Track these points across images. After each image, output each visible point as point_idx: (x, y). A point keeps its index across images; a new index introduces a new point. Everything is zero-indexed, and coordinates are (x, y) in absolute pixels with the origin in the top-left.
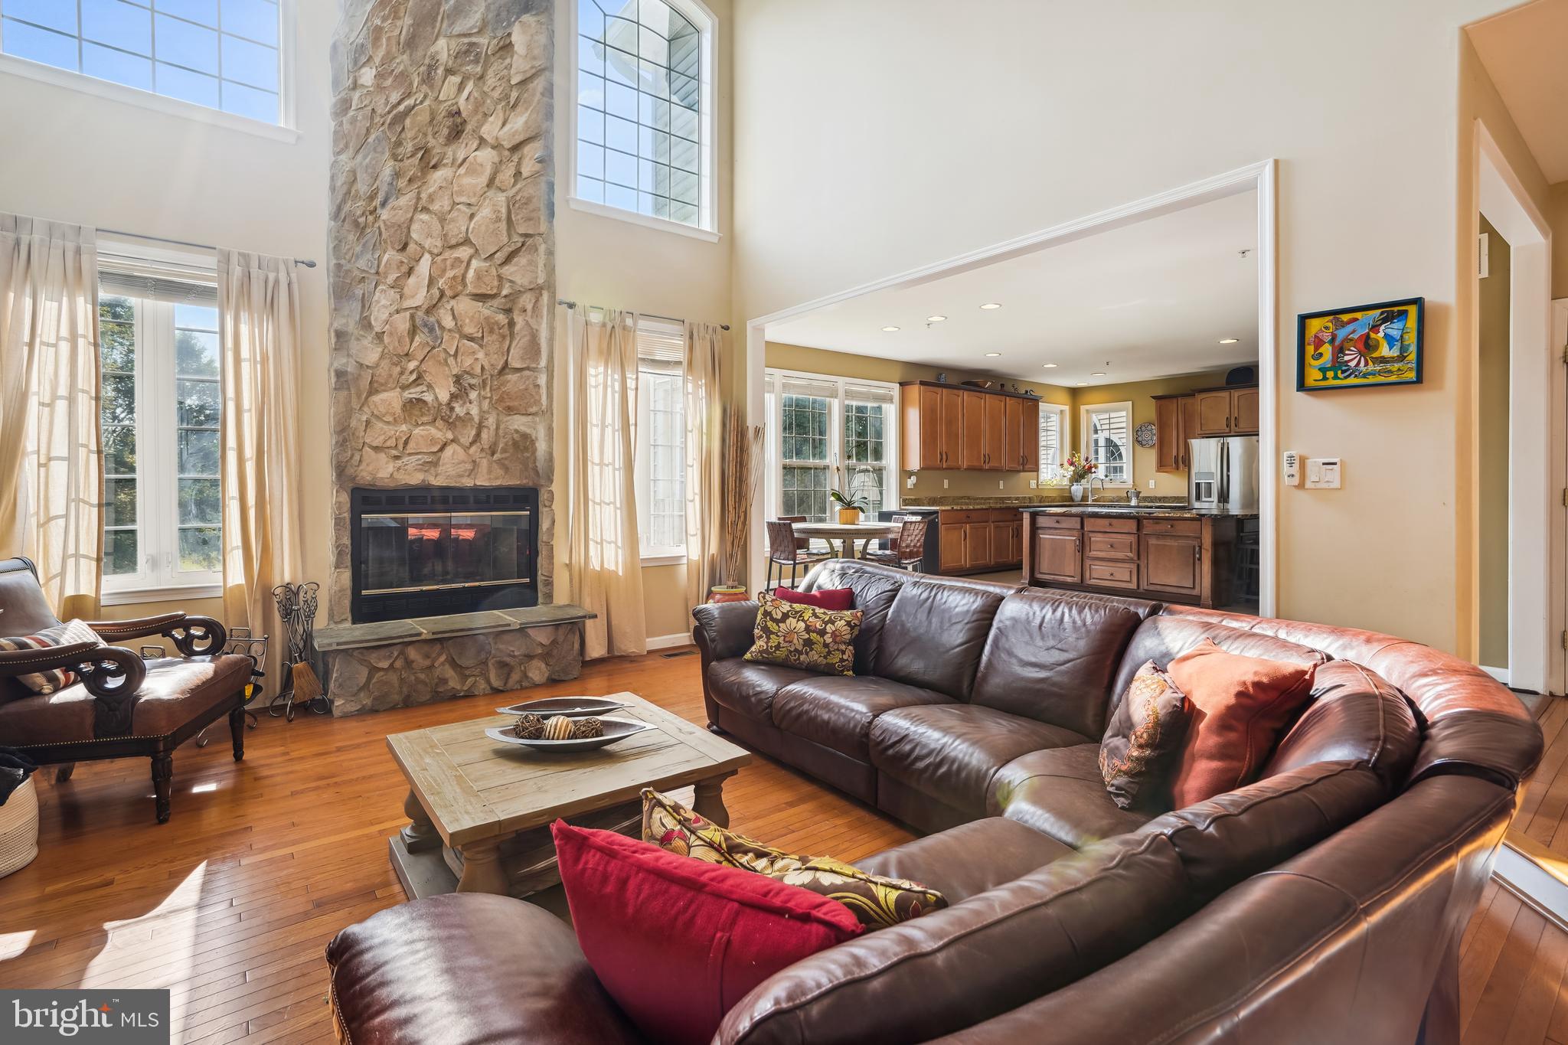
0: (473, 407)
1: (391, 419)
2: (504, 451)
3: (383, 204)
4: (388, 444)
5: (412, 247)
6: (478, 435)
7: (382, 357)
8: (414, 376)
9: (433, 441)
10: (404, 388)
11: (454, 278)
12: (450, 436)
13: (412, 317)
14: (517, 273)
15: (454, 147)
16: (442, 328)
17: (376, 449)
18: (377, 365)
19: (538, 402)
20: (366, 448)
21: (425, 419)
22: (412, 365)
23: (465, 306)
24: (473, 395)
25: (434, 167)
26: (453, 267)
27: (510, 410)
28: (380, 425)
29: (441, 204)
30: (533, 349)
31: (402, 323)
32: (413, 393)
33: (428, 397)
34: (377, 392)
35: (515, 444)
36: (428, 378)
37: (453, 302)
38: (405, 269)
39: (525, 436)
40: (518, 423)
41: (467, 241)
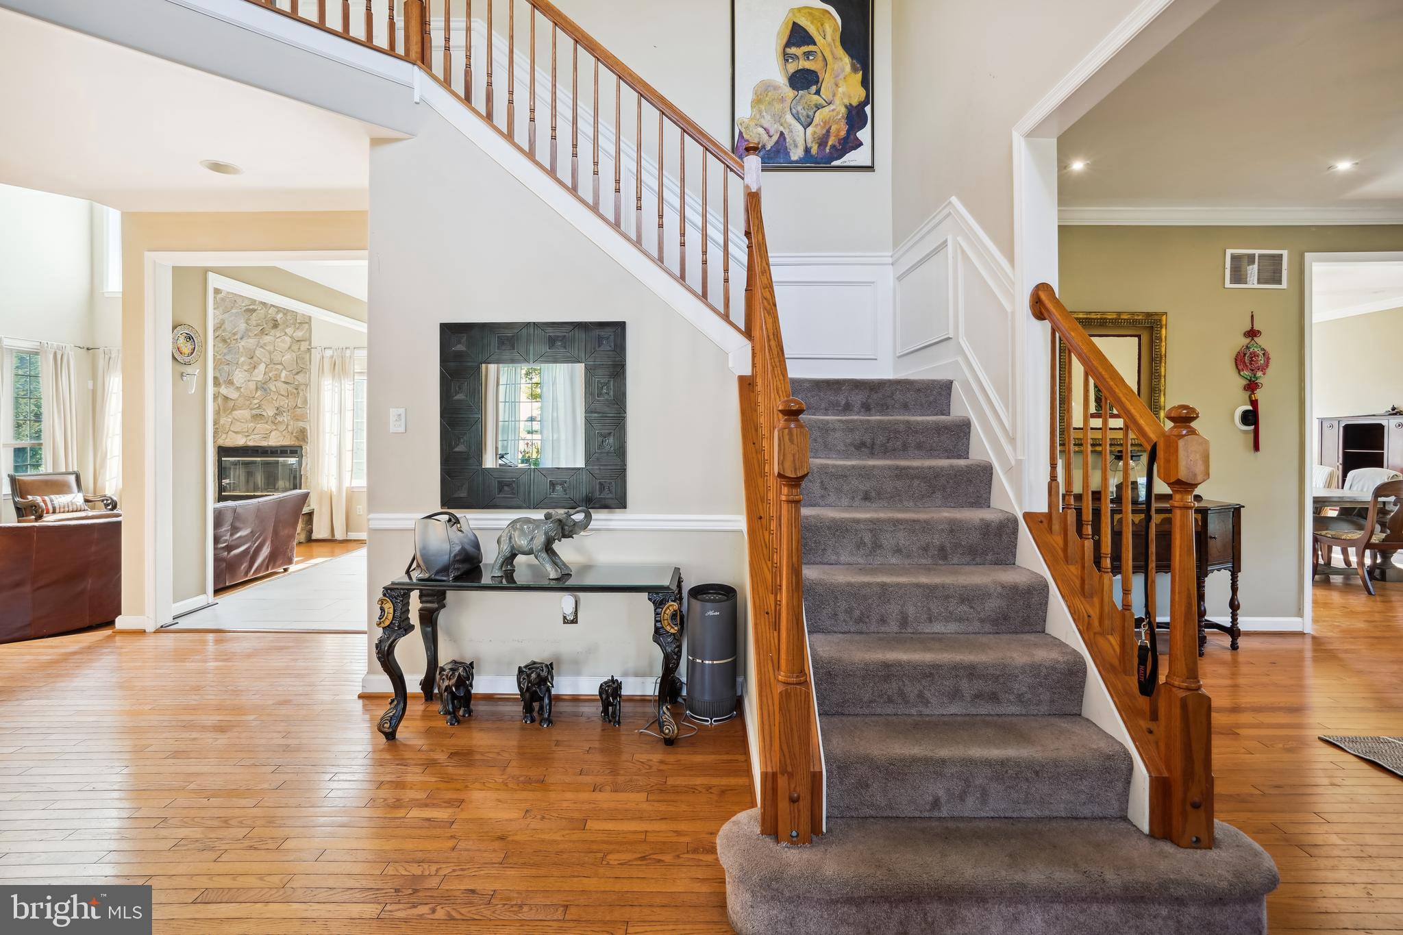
0: (285, 418)
1: (244, 421)
2: (296, 432)
3: (241, 338)
4: (244, 430)
5: (255, 359)
6: (287, 427)
7: (240, 396)
8: (258, 405)
9: (267, 430)
10: (251, 409)
11: (276, 374)
12: (274, 427)
13: (256, 384)
14: (300, 378)
15: (274, 330)
16: (270, 390)
17: (236, 433)
18: (237, 399)
19: (307, 418)
20: (230, 433)
21: (263, 422)
22: (256, 401)
23: (279, 384)
24: (285, 414)
25: (267, 334)
26: (275, 370)
27: (298, 420)
28: (239, 423)
29: (270, 348)
30: (305, 402)
31: (252, 385)
32: (258, 412)
33: (264, 413)
34: (235, 410)
35: (301, 431)
36: (264, 407)
37: (275, 382)
38: (252, 366)
39: (304, 428)
40: (301, 424)
41: (281, 364)
